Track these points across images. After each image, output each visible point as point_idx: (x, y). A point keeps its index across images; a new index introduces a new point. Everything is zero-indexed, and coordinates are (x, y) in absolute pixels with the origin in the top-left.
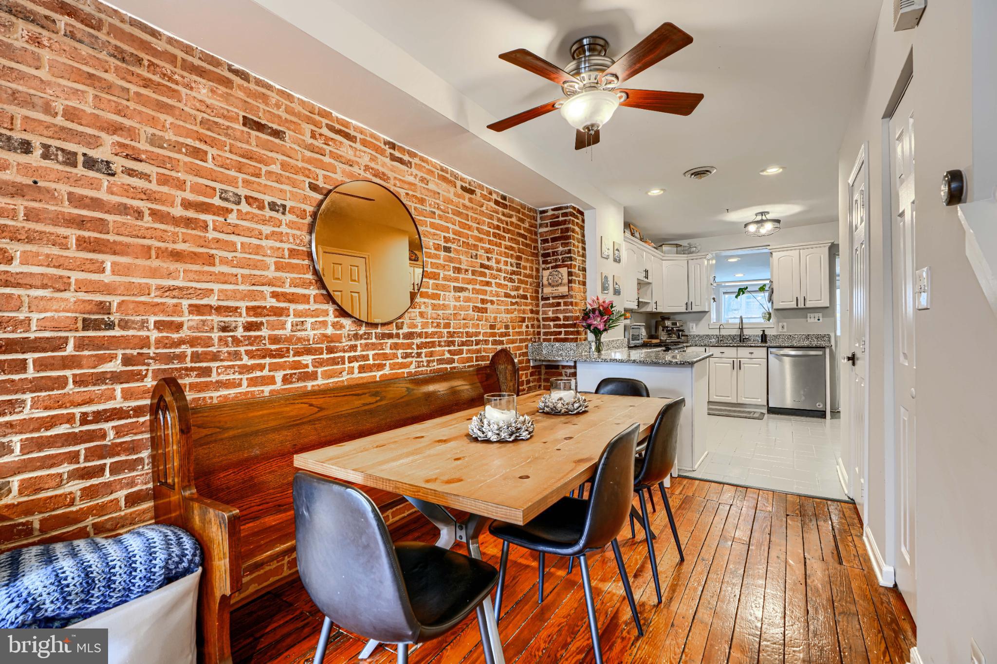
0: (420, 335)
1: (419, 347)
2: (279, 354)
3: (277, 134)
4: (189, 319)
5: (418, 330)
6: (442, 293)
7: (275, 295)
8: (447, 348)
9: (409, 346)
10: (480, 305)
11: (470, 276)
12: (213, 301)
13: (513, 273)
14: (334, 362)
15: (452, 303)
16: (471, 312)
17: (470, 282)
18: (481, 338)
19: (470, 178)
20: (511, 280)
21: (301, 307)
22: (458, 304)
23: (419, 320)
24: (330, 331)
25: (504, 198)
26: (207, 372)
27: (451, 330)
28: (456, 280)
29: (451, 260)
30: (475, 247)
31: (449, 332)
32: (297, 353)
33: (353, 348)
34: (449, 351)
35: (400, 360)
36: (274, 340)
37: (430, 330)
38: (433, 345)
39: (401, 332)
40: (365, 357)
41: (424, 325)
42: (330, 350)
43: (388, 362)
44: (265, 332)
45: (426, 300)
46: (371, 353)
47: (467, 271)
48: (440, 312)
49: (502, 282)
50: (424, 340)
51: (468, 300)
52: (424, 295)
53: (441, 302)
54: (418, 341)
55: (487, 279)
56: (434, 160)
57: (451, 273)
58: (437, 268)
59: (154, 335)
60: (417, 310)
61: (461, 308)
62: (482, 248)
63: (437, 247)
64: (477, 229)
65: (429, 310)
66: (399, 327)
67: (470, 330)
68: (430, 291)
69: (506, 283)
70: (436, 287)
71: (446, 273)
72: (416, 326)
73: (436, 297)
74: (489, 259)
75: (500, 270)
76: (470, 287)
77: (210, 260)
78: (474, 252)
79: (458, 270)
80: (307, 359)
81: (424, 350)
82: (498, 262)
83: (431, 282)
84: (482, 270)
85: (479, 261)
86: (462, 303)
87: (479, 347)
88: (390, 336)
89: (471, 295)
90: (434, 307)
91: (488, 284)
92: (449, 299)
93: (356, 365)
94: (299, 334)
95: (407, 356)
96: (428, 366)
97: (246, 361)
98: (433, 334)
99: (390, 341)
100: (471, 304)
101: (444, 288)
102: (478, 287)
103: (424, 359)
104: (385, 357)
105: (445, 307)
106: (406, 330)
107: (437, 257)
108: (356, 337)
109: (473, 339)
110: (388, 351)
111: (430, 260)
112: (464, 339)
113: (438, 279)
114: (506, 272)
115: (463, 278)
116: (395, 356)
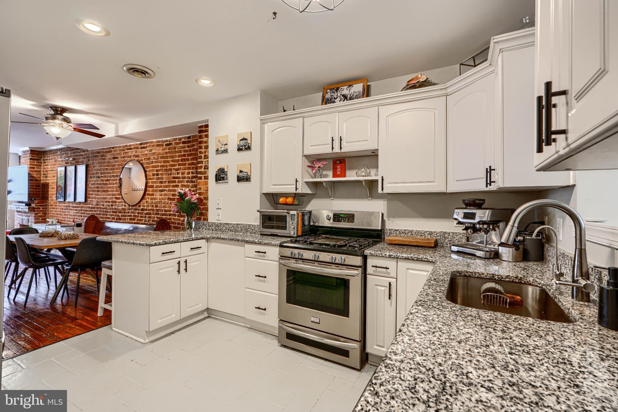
0: (146, 210)
1: (145, 214)
2: (116, 212)
3: (117, 158)
4: (105, 204)
5: (145, 208)
6: (155, 193)
7: (115, 198)
8: (156, 216)
9: (142, 213)
10: (171, 197)
11: (167, 184)
12: (107, 200)
13: (193, 177)
14: (125, 216)
15: (159, 197)
16: (167, 200)
17: (167, 187)
18: (172, 213)
19: (169, 138)
20: (192, 182)
21: (119, 201)
22: (161, 197)
23: (146, 204)
24: (124, 207)
25: (189, 137)
26: (107, 215)
27: (158, 208)
28: (161, 187)
29: (158, 179)
30: (170, 170)
31: (156, 209)
32: (119, 213)
33: (129, 213)
34: (157, 217)
35: (140, 218)
36: (115, 209)
37: (150, 208)
38: (150, 214)
39: (140, 208)
40: (131, 216)
41: (148, 206)
42: (124, 213)
43: (136, 218)
44: (114, 207)
45: (149, 196)
46: (132, 214)
47: (165, 182)
48: (153, 201)
49: (186, 184)
50: (147, 212)
51: (165, 195)
52: (149, 195)
53: (154, 197)
54: (145, 212)
55: (176, 184)
56: (154, 140)
57: (159, 184)
58: (153, 183)
59: (102, 207)
60: (145, 200)
61: (162, 199)
62: (174, 169)
63: (154, 175)
64: (172, 161)
65: (149, 200)
66: (140, 206)
67: (167, 209)
68: (151, 193)
69: (189, 184)
70: (153, 191)
71: (157, 184)
72: (145, 207)
73: (153, 195)
74: (178, 173)
75: (185, 178)
76: (167, 189)
77: (108, 191)
78: (170, 172)
79: (161, 182)
80: (120, 214)
81: (147, 216)
82: (183, 173)
83: (151, 189)
84: (174, 180)
85: (172, 176)
86: (163, 197)
87: (170, 217)
88: (137, 209)
89: (167, 193)
90: (151, 199)
91: (177, 186)
92: (158, 195)
93: (129, 217)
94: (119, 208)
95: (141, 217)
96: (148, 222)
97: (112, 214)
98: (151, 209)
99: (137, 211)
100: (167, 197)
101: (156, 191)
102: (171, 188)
103: (147, 219)
104: (135, 216)
105: (155, 199)
106: (142, 207)
107: (153, 179)
108: (129, 209)
109: (168, 213)
110: (137, 214)
111: (151, 181)
112: (163, 213)
113: (153, 188)
114: (189, 178)
115: (164, 186)
116: (138, 216)
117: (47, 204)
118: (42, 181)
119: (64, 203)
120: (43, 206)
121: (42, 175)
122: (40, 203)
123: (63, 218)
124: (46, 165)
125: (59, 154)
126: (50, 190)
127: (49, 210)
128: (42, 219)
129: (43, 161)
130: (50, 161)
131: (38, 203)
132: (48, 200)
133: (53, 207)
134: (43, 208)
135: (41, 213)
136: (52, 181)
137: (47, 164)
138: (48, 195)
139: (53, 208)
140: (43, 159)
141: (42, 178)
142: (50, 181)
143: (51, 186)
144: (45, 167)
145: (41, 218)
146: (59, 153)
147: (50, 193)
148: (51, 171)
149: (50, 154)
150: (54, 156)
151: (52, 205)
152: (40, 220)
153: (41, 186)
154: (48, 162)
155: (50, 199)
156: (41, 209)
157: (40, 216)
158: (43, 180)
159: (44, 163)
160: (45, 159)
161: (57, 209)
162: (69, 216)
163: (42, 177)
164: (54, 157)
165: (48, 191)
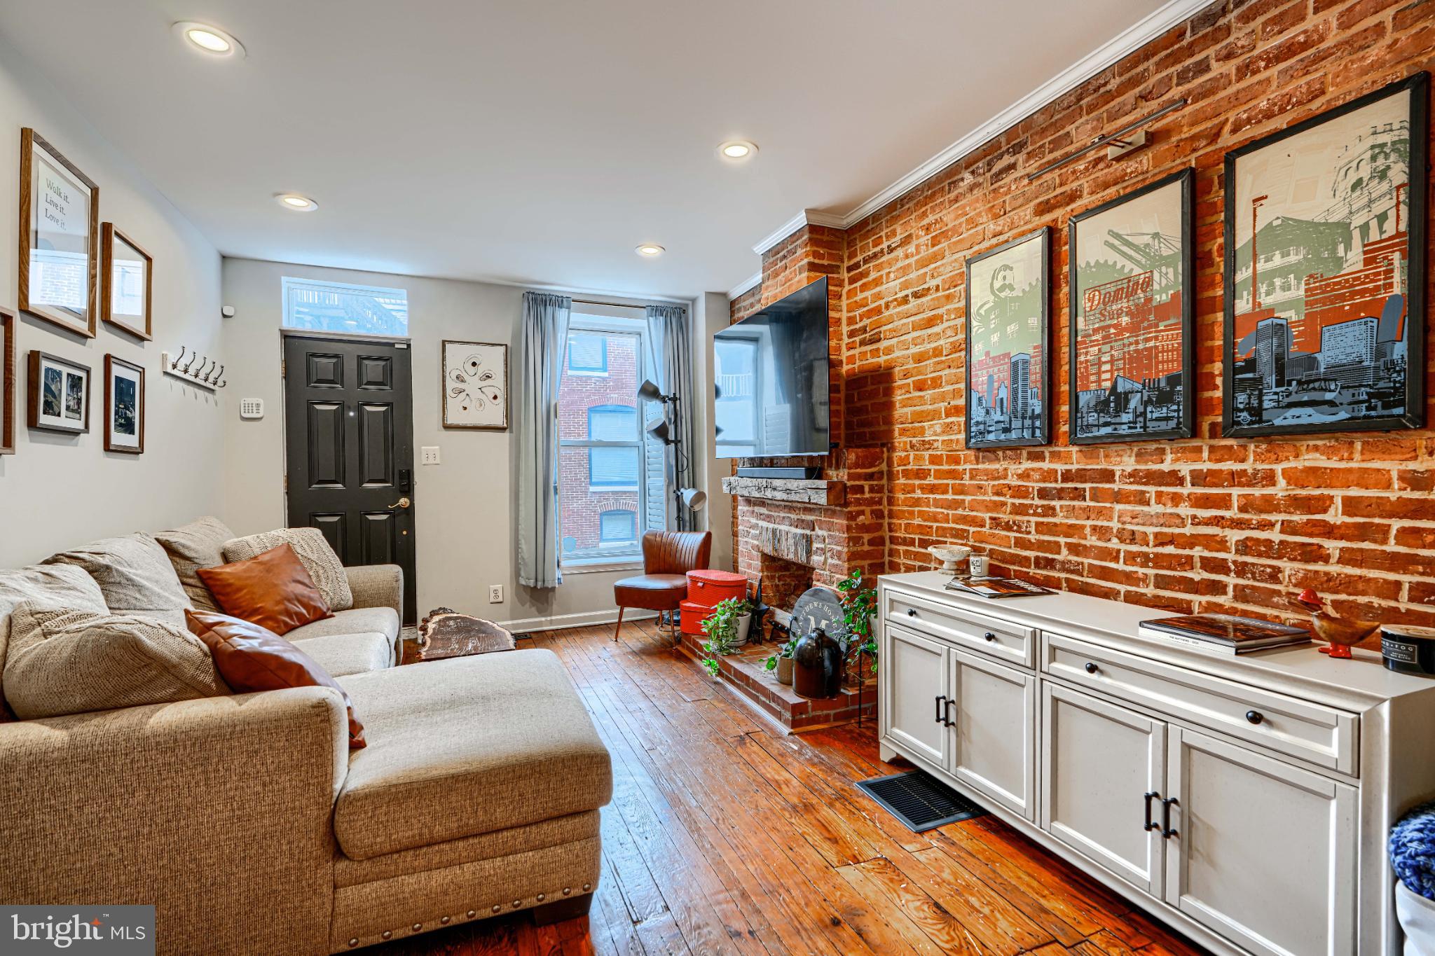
117: (884, 467)
118: (845, 368)
119: (1039, 457)
120: (870, 477)
121: (846, 340)
122: (863, 467)
123: (1020, 543)
124: (864, 288)
125: (971, 189)
126: (898, 397)
127: (900, 496)
128: (871, 542)
129: (846, 276)
130: (900, 253)
131: (857, 465)
132: (892, 449)
133: (931, 480)
134: (872, 490)
135: (868, 510)
136: (914, 350)
137: (873, 275)
138: (889, 421)
139: (933, 489)
140: (846, 264)
141: (845, 354)
142: (897, 354)
143: (906, 376)
144: (860, 296)
145: (866, 537)
146: (968, 178)
147: (900, 412)
148: (905, 300)
149: (895, 219)
150: (924, 214)
151: (921, 474)
152: (866, 548)
153: (843, 387)
154: (879, 268)
155: (900, 440)
156: (867, 495)
157: (865, 528)
158: (851, 359)
159: (852, 281)
160: (860, 258)
161: (961, 490)
162: (1092, 541)
163: (844, 348)
164: (931, 218)
165: (889, 406)
